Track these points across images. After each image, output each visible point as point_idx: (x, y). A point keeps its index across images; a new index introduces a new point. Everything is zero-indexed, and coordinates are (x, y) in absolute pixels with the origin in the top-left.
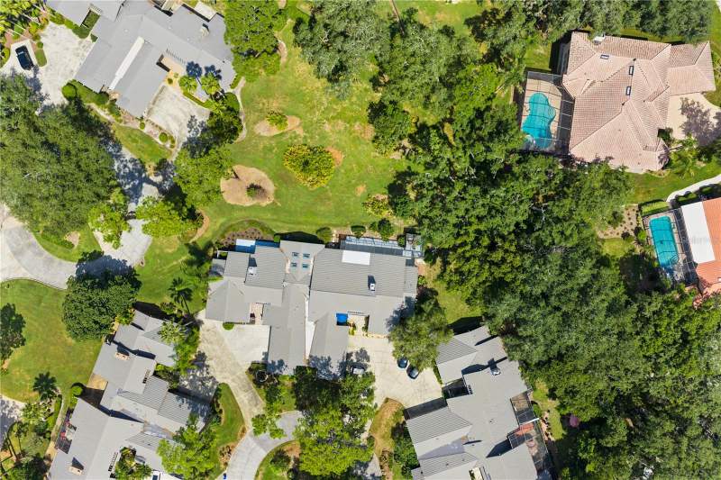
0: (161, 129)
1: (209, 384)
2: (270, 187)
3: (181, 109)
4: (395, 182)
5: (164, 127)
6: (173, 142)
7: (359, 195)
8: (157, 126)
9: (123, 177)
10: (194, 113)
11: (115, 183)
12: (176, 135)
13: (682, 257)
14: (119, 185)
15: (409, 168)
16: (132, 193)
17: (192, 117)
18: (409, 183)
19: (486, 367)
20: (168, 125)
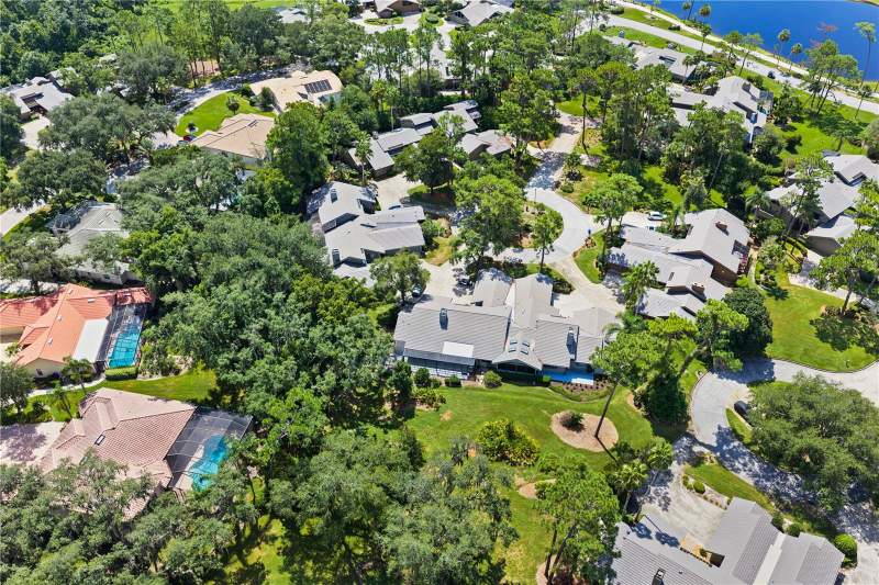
0: (705, 498)
1: (611, 284)
2: (557, 428)
3: (682, 519)
4: (405, 420)
5: (701, 500)
6: (685, 483)
7: (449, 412)
8: (712, 502)
9: (744, 454)
10: (663, 514)
11: (752, 448)
12: (684, 490)
13: (115, 335)
14: (747, 446)
15: (386, 433)
16: (729, 437)
17: (665, 509)
18: (389, 418)
19: (343, 262)
20: (696, 501)
